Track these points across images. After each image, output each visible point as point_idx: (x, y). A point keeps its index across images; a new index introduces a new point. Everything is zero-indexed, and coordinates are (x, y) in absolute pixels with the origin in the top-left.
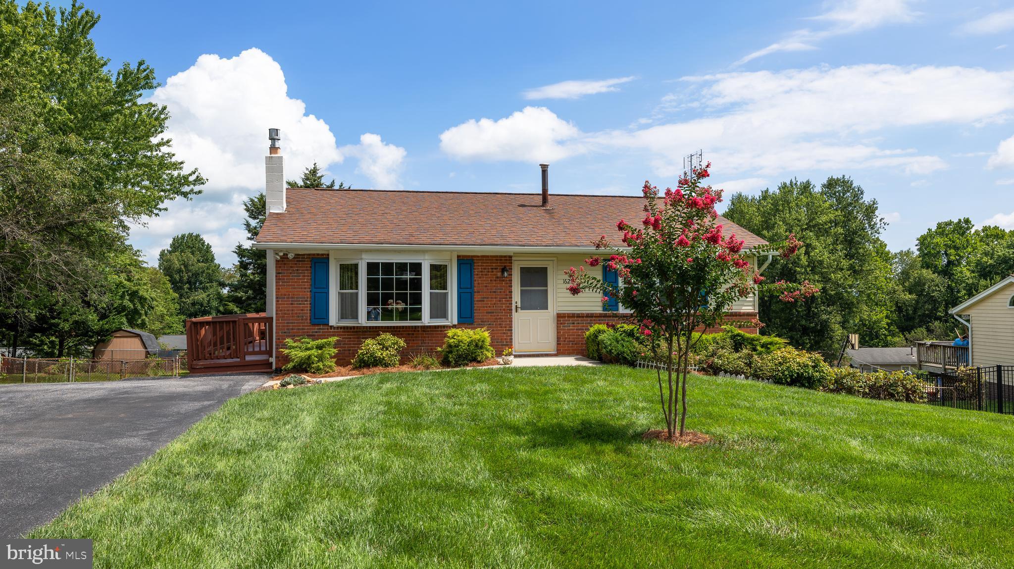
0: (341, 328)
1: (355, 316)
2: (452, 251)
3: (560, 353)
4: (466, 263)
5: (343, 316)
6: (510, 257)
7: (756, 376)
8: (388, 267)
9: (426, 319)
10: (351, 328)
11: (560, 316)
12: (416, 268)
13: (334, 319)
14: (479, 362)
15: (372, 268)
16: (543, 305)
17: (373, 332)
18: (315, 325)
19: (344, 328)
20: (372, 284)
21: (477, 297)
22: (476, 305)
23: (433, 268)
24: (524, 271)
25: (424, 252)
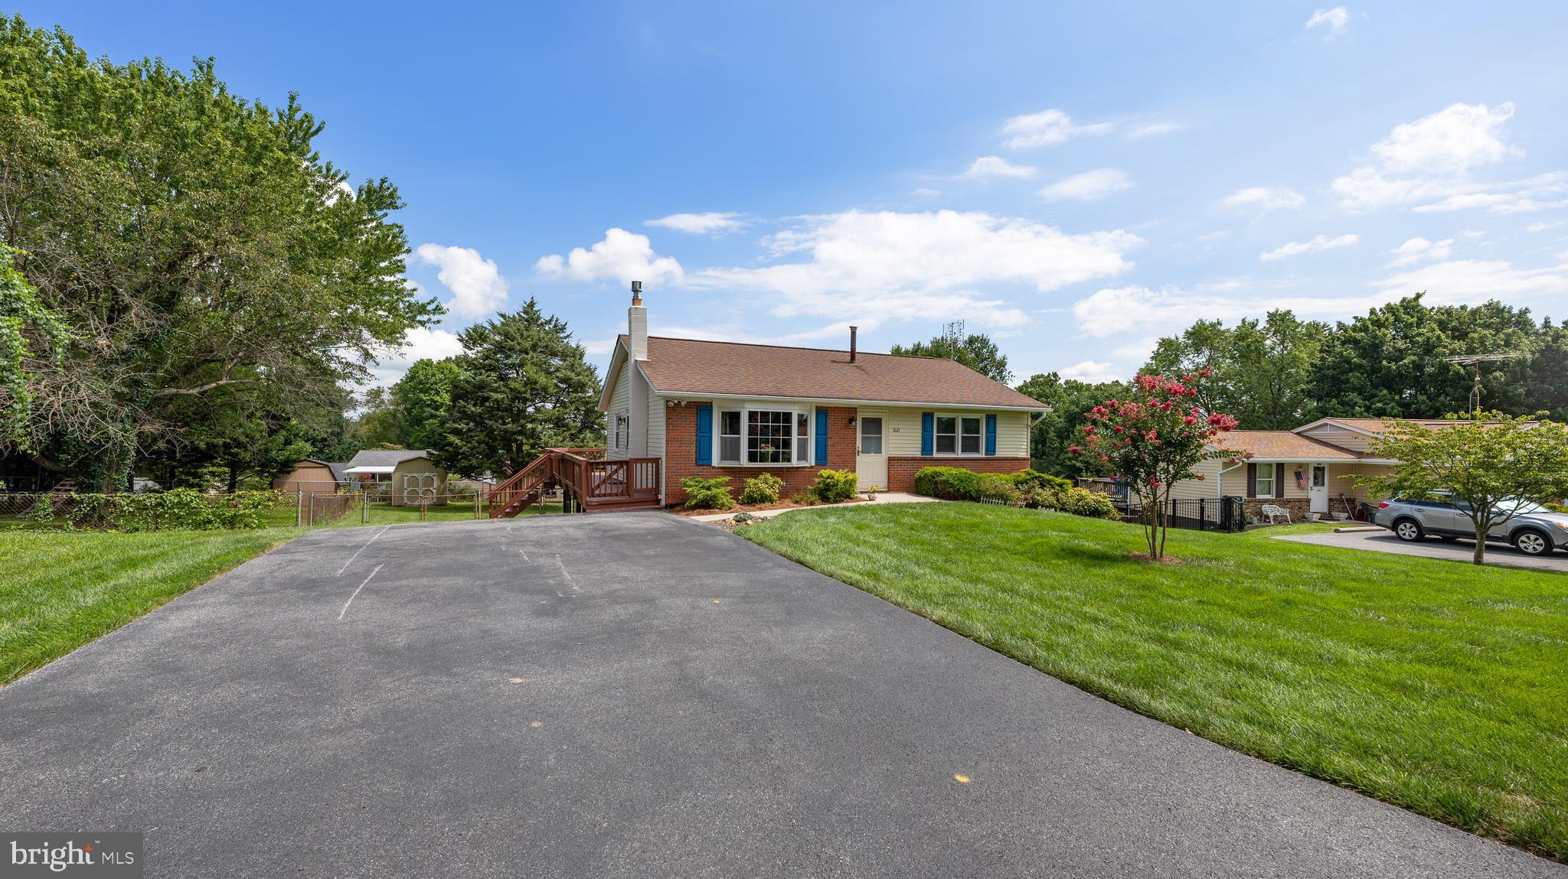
0: (721, 468)
1: (738, 459)
2: (811, 403)
3: (891, 488)
4: (822, 412)
5: (724, 457)
6: (856, 409)
7: (1063, 509)
8: (765, 415)
9: (795, 462)
10: (729, 468)
11: (890, 459)
12: (787, 417)
13: (716, 461)
14: (851, 499)
15: (752, 416)
16: (879, 451)
17: (755, 473)
18: (699, 465)
19: (724, 468)
20: (752, 430)
21: (830, 442)
22: (830, 449)
23: (800, 416)
24: (864, 420)
25: (794, 403)
